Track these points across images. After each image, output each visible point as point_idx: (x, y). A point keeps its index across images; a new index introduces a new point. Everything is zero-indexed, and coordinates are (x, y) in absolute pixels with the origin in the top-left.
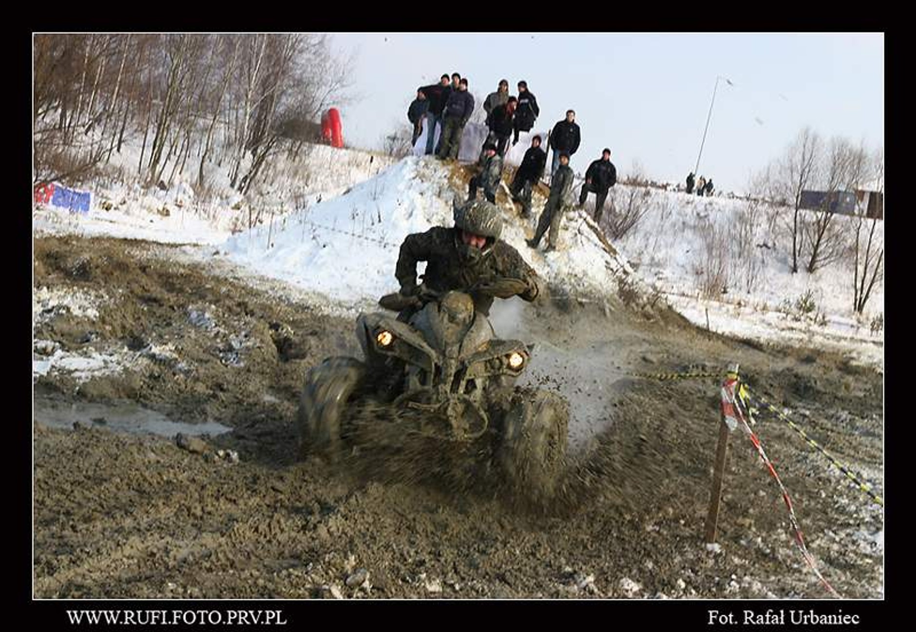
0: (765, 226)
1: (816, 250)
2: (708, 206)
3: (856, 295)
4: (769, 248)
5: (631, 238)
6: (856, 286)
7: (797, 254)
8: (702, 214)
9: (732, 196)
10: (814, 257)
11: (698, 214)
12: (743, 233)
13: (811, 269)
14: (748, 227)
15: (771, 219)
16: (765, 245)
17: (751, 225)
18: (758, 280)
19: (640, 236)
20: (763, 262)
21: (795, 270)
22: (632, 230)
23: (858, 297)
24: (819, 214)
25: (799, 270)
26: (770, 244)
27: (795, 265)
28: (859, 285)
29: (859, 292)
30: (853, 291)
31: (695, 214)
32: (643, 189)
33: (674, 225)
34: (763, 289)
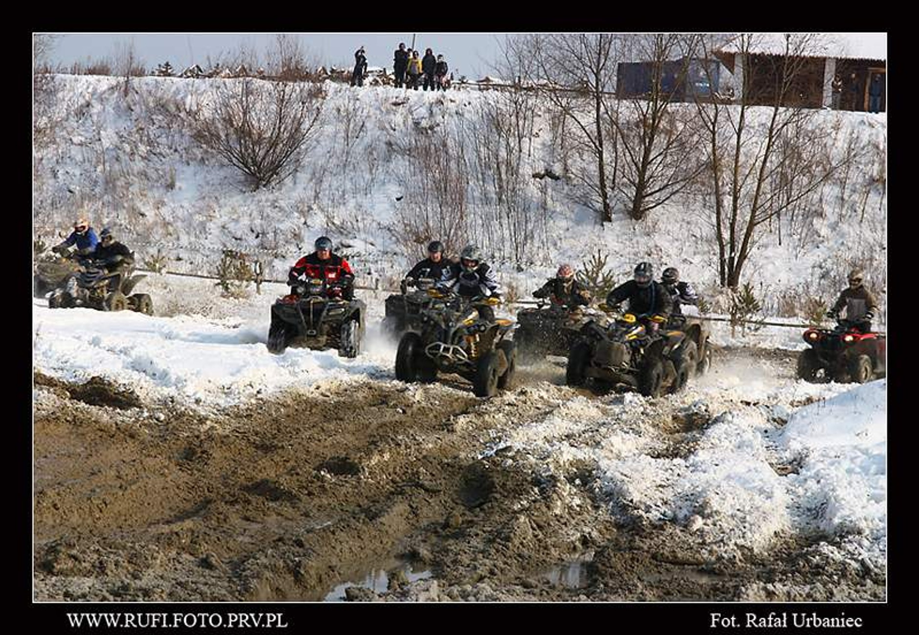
0: (546, 136)
1: (642, 173)
2: (435, 109)
3: (722, 254)
4: (557, 178)
5: (288, 181)
6: (719, 237)
7: (608, 183)
8: (424, 123)
9: (485, 84)
10: (641, 187)
11: (417, 124)
12: (503, 153)
13: (637, 212)
14: (513, 142)
15: (557, 121)
16: (549, 174)
17: (520, 137)
18: (537, 244)
19: (303, 177)
20: (544, 206)
21: (605, 216)
22: (289, 168)
23: (727, 256)
24: (643, 104)
25: (613, 216)
26: (557, 169)
27: (606, 206)
28: (726, 235)
29: (727, 249)
30: (717, 249)
31: (410, 122)
32: (308, 85)
33: (370, 149)
34: (546, 259)
